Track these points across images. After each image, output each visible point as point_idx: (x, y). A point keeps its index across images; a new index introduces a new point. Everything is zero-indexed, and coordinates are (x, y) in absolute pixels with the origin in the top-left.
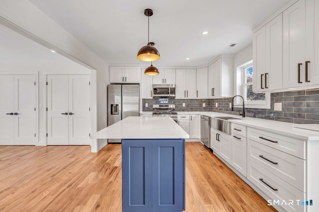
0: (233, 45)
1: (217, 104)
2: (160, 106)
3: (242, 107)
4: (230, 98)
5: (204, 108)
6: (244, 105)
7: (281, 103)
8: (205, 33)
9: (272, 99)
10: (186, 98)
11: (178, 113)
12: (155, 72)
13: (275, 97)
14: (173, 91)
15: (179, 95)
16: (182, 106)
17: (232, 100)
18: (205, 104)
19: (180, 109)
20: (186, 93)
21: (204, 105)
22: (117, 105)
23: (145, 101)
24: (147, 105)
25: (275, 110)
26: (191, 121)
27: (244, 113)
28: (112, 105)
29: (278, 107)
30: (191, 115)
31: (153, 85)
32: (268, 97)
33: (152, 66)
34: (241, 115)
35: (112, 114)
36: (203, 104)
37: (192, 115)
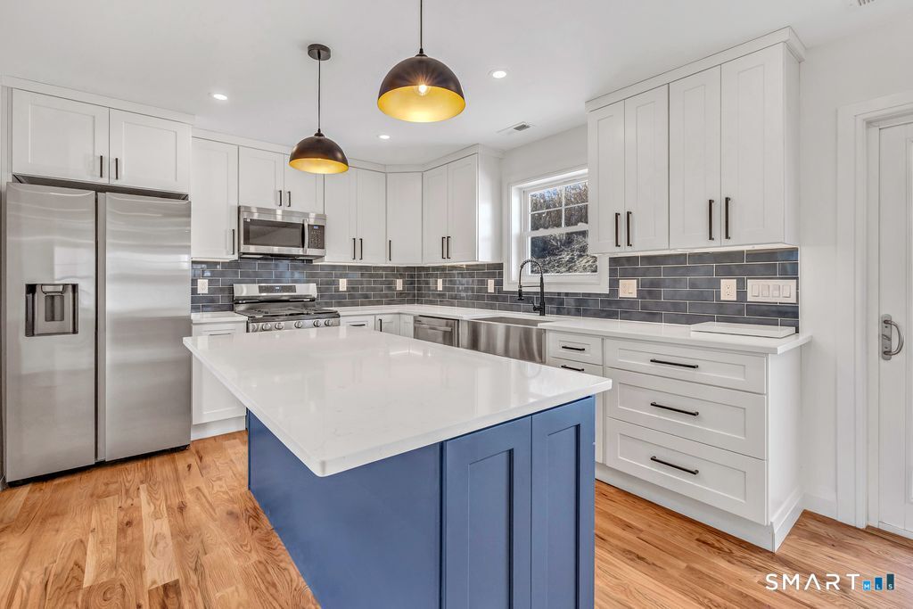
0: (523, 127)
1: (440, 282)
2: (261, 289)
3: (538, 290)
4: (490, 266)
5: (400, 294)
6: (542, 286)
7: (635, 281)
8: (499, 74)
9: (612, 272)
10: (358, 263)
11: (341, 310)
12: (336, 159)
13: (620, 267)
14: (318, 235)
15: (335, 254)
16: (337, 290)
17: (496, 270)
18: (401, 280)
19: (332, 297)
20: (358, 245)
21: (399, 285)
22: (65, 288)
24: (203, 288)
25: (621, 295)
27: (543, 304)
28: (30, 290)
29: (629, 288)
30: (378, 317)
31: (242, 209)
32: (604, 266)
33: (319, 134)
34: (535, 309)
35: (29, 331)
36: (398, 280)
37: (385, 318)
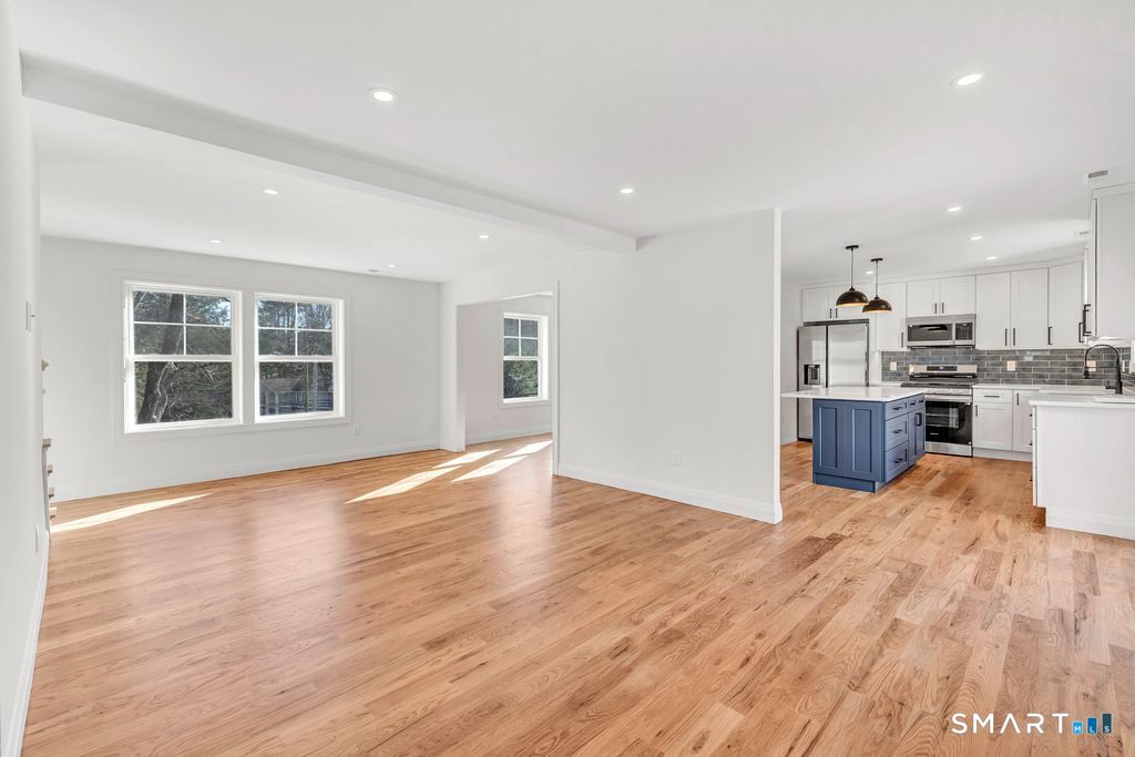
2: (929, 369)
10: (1011, 347)
11: (978, 386)
14: (966, 330)
15: (985, 340)
16: (1005, 370)
19: (999, 376)
20: (1010, 335)
22: (817, 366)
23: (887, 356)
24: (893, 366)
26: (1016, 407)
28: (806, 367)
30: (1016, 392)
31: (908, 320)
35: (806, 382)
37: (1019, 392)
